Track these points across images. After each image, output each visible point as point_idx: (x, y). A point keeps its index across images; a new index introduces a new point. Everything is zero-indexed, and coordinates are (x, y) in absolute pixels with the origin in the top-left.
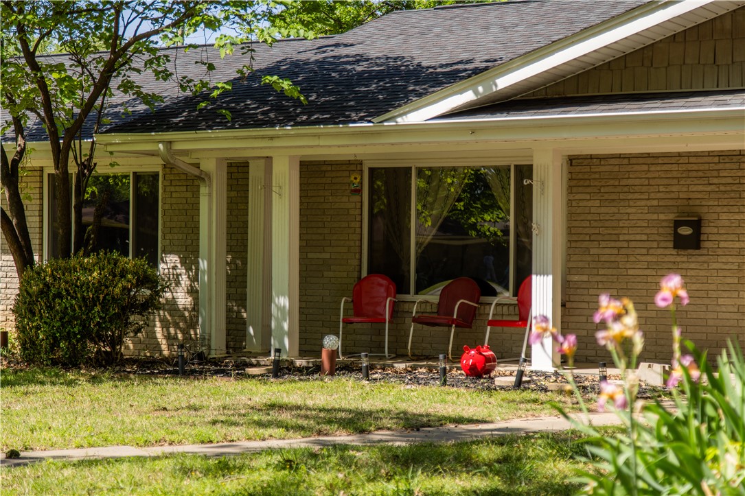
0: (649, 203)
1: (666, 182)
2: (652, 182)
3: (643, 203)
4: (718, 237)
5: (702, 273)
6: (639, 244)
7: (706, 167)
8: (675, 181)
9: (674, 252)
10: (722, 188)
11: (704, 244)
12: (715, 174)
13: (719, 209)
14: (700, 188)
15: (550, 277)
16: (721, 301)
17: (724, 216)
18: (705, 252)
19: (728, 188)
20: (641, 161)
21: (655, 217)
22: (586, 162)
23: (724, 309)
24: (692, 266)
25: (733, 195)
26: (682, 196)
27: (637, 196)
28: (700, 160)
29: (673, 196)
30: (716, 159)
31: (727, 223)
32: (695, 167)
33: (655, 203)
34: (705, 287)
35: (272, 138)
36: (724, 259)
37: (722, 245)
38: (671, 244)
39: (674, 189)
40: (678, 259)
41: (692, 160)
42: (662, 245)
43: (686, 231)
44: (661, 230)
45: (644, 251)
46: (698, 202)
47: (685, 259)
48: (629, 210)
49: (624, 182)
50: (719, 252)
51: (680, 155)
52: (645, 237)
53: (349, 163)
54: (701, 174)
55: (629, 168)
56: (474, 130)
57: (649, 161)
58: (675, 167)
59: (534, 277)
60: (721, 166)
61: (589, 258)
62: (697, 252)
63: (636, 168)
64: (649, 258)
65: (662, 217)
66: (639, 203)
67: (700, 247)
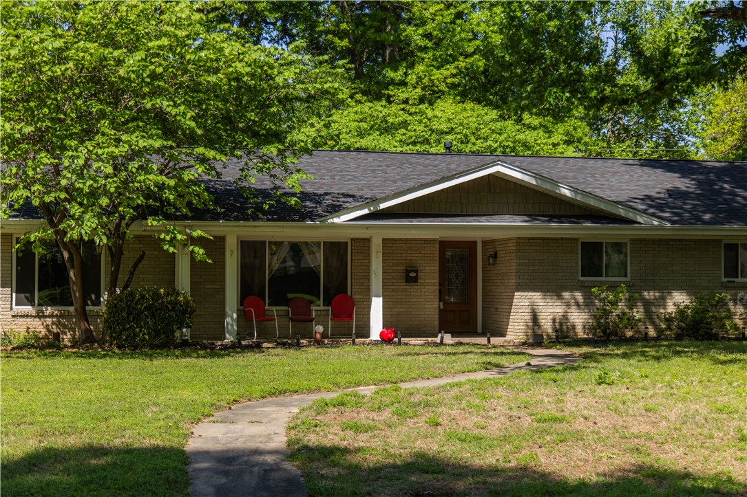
0: (392, 262)
1: (400, 252)
2: (394, 252)
3: (390, 261)
4: (424, 278)
5: (418, 294)
6: (388, 281)
7: (419, 245)
8: (405, 252)
9: (405, 284)
10: (426, 255)
11: (419, 281)
12: (423, 249)
13: (425, 265)
14: (416, 255)
15: (381, 298)
16: (426, 306)
17: (427, 268)
18: (418, 284)
19: (429, 255)
20: (388, 242)
21: (396, 268)
22: (362, 241)
23: (427, 310)
24: (413, 290)
25: (431, 258)
26: (408, 258)
27: (387, 258)
28: (416, 242)
29: (403, 258)
30: (423, 242)
31: (429, 271)
32: (414, 245)
33: (395, 261)
34: (419, 300)
35: (255, 227)
36: (426, 287)
37: (427, 281)
38: (404, 281)
39: (404, 255)
40: (407, 287)
41: (413, 242)
42: (399, 281)
43: (413, 275)
44: (398, 274)
45: (390, 284)
46: (415, 262)
47: (410, 287)
50: (425, 284)
51: (407, 240)
52: (390, 277)
54: (416, 249)
56: (368, 227)
57: (392, 242)
58: (405, 245)
59: (373, 298)
60: (425, 245)
61: (363, 287)
62: (415, 284)
63: (386, 245)
64: (393, 287)
65: (398, 268)
66: (388, 261)
67: (417, 282)
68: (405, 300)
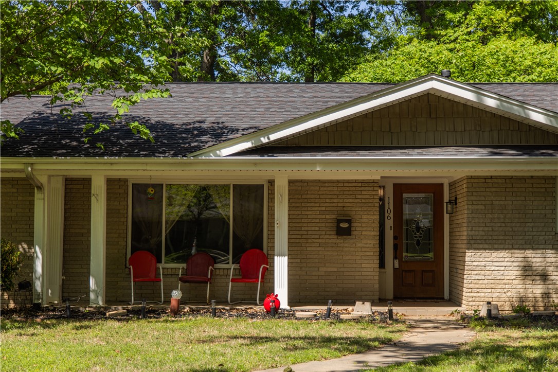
0: (320, 209)
1: (330, 196)
2: (321, 197)
3: (316, 209)
4: (361, 229)
5: (352, 249)
6: (314, 233)
7: (354, 188)
8: (336, 196)
9: (335, 237)
10: (363, 201)
11: (353, 233)
12: (360, 192)
13: (362, 213)
14: (351, 201)
15: (286, 258)
16: (363, 265)
17: (365, 217)
18: (352, 237)
19: (367, 201)
20: (315, 184)
21: (324, 217)
23: (365, 270)
24: (346, 245)
25: (370, 205)
26: (340, 205)
27: (312, 204)
28: (350, 185)
29: (334, 204)
30: (360, 184)
31: (367, 221)
32: (348, 189)
33: (324, 209)
34: (354, 257)
36: (365, 241)
37: (364, 233)
38: (334, 233)
39: (335, 201)
40: (338, 241)
41: (346, 184)
42: (328, 233)
43: (344, 225)
44: (327, 225)
45: (317, 237)
46: (349, 209)
47: (342, 241)
48: (307, 213)
49: (304, 196)
50: (362, 237)
51: (338, 181)
52: (317, 229)
53: (120, 180)
54: (351, 193)
55: (307, 188)
58: (335, 188)
59: (276, 257)
60: (362, 188)
62: (349, 237)
63: (312, 188)
64: (320, 241)
65: (328, 217)
66: (313, 209)
67: (350, 235)
68: (336, 257)
